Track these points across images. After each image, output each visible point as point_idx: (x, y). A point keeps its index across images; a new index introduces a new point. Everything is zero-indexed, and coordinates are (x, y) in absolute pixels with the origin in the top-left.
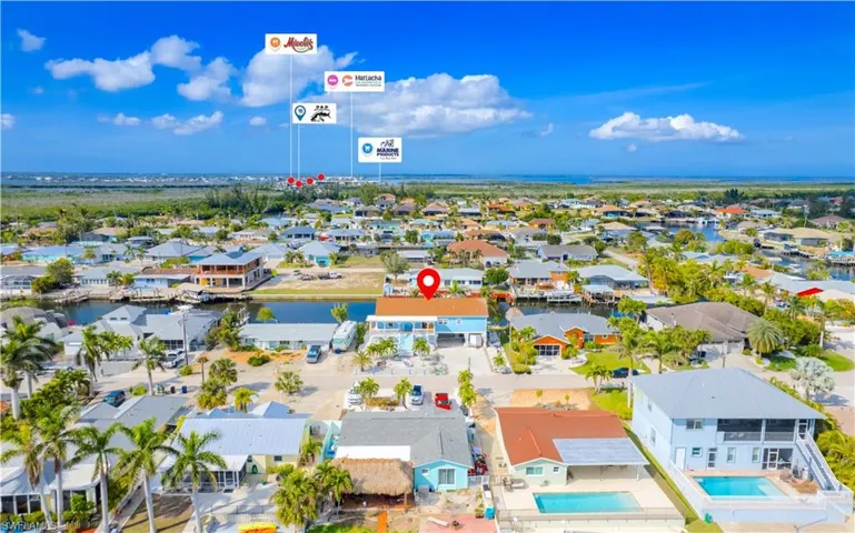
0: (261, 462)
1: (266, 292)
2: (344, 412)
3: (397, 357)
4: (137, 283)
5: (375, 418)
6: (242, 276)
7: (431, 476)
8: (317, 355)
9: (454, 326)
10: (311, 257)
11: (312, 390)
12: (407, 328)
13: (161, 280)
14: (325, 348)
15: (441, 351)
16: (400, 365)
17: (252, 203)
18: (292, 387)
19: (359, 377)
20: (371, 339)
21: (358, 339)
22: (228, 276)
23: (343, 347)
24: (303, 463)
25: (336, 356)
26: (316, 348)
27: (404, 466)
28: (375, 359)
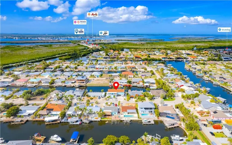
0: (96, 112)
1: (89, 84)
2: (104, 106)
3: (111, 98)
4: (66, 83)
5: (108, 107)
6: (84, 82)
7: (114, 113)
8: (100, 98)
9: (119, 94)
10: (96, 75)
11: (100, 103)
12: (112, 94)
13: (70, 82)
14: (101, 97)
15: (117, 97)
16: (111, 100)
17: (78, 54)
18: (97, 103)
19: (106, 102)
20: (107, 96)
21: (105, 95)
22: (82, 82)
23: (103, 97)
24: (100, 112)
25: (102, 98)
26: (99, 97)
27: (111, 112)
28: (108, 99)
